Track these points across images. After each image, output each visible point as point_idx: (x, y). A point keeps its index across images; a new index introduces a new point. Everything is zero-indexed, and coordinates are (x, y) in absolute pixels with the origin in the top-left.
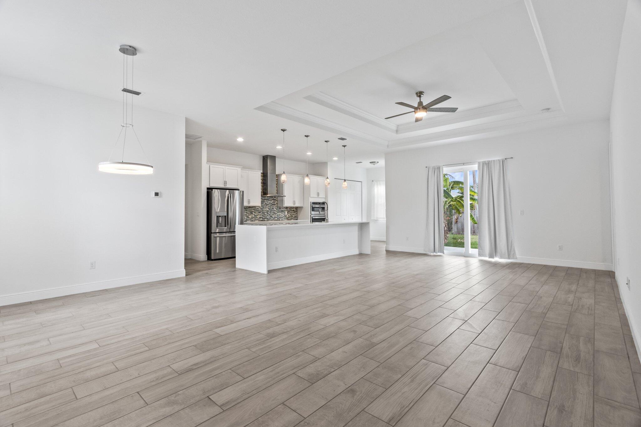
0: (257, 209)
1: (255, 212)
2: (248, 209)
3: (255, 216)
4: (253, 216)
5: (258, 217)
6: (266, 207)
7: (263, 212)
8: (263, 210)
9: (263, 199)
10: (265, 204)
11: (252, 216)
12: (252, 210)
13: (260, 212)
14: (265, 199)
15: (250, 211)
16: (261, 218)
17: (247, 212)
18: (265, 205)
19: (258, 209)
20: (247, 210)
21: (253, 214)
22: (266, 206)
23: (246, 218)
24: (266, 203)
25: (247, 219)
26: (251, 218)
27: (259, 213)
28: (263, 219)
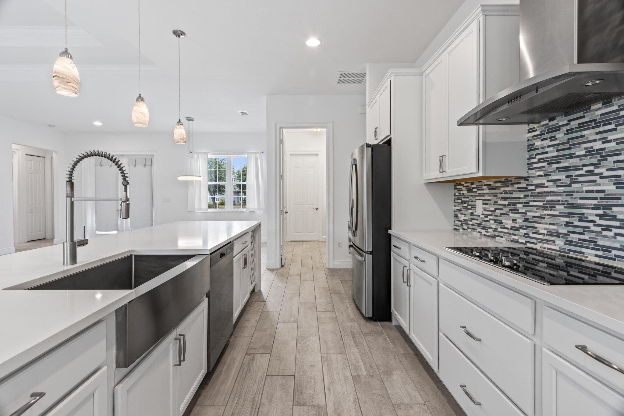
0: (537, 186)
1: (526, 205)
2: (499, 187)
3: (526, 220)
4: (520, 221)
5: (542, 228)
6: (589, 173)
7: (569, 205)
8: (570, 194)
9: (574, 124)
10: (590, 152)
11: (514, 221)
12: (515, 195)
13: (552, 205)
14: (583, 126)
15: (504, 199)
16: (557, 235)
17: (496, 203)
18: (587, 160)
19: (542, 186)
20: (495, 195)
21: (516, 211)
22: (597, 165)
23: (492, 224)
24: (598, 145)
25: (495, 230)
26: (513, 228)
27: (545, 208)
28: (569, 242)
